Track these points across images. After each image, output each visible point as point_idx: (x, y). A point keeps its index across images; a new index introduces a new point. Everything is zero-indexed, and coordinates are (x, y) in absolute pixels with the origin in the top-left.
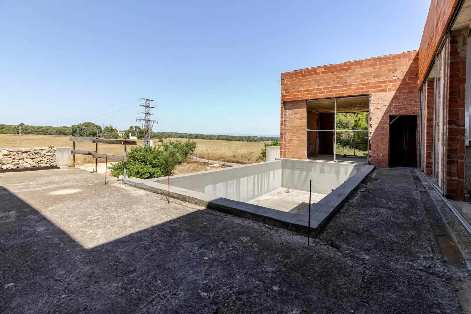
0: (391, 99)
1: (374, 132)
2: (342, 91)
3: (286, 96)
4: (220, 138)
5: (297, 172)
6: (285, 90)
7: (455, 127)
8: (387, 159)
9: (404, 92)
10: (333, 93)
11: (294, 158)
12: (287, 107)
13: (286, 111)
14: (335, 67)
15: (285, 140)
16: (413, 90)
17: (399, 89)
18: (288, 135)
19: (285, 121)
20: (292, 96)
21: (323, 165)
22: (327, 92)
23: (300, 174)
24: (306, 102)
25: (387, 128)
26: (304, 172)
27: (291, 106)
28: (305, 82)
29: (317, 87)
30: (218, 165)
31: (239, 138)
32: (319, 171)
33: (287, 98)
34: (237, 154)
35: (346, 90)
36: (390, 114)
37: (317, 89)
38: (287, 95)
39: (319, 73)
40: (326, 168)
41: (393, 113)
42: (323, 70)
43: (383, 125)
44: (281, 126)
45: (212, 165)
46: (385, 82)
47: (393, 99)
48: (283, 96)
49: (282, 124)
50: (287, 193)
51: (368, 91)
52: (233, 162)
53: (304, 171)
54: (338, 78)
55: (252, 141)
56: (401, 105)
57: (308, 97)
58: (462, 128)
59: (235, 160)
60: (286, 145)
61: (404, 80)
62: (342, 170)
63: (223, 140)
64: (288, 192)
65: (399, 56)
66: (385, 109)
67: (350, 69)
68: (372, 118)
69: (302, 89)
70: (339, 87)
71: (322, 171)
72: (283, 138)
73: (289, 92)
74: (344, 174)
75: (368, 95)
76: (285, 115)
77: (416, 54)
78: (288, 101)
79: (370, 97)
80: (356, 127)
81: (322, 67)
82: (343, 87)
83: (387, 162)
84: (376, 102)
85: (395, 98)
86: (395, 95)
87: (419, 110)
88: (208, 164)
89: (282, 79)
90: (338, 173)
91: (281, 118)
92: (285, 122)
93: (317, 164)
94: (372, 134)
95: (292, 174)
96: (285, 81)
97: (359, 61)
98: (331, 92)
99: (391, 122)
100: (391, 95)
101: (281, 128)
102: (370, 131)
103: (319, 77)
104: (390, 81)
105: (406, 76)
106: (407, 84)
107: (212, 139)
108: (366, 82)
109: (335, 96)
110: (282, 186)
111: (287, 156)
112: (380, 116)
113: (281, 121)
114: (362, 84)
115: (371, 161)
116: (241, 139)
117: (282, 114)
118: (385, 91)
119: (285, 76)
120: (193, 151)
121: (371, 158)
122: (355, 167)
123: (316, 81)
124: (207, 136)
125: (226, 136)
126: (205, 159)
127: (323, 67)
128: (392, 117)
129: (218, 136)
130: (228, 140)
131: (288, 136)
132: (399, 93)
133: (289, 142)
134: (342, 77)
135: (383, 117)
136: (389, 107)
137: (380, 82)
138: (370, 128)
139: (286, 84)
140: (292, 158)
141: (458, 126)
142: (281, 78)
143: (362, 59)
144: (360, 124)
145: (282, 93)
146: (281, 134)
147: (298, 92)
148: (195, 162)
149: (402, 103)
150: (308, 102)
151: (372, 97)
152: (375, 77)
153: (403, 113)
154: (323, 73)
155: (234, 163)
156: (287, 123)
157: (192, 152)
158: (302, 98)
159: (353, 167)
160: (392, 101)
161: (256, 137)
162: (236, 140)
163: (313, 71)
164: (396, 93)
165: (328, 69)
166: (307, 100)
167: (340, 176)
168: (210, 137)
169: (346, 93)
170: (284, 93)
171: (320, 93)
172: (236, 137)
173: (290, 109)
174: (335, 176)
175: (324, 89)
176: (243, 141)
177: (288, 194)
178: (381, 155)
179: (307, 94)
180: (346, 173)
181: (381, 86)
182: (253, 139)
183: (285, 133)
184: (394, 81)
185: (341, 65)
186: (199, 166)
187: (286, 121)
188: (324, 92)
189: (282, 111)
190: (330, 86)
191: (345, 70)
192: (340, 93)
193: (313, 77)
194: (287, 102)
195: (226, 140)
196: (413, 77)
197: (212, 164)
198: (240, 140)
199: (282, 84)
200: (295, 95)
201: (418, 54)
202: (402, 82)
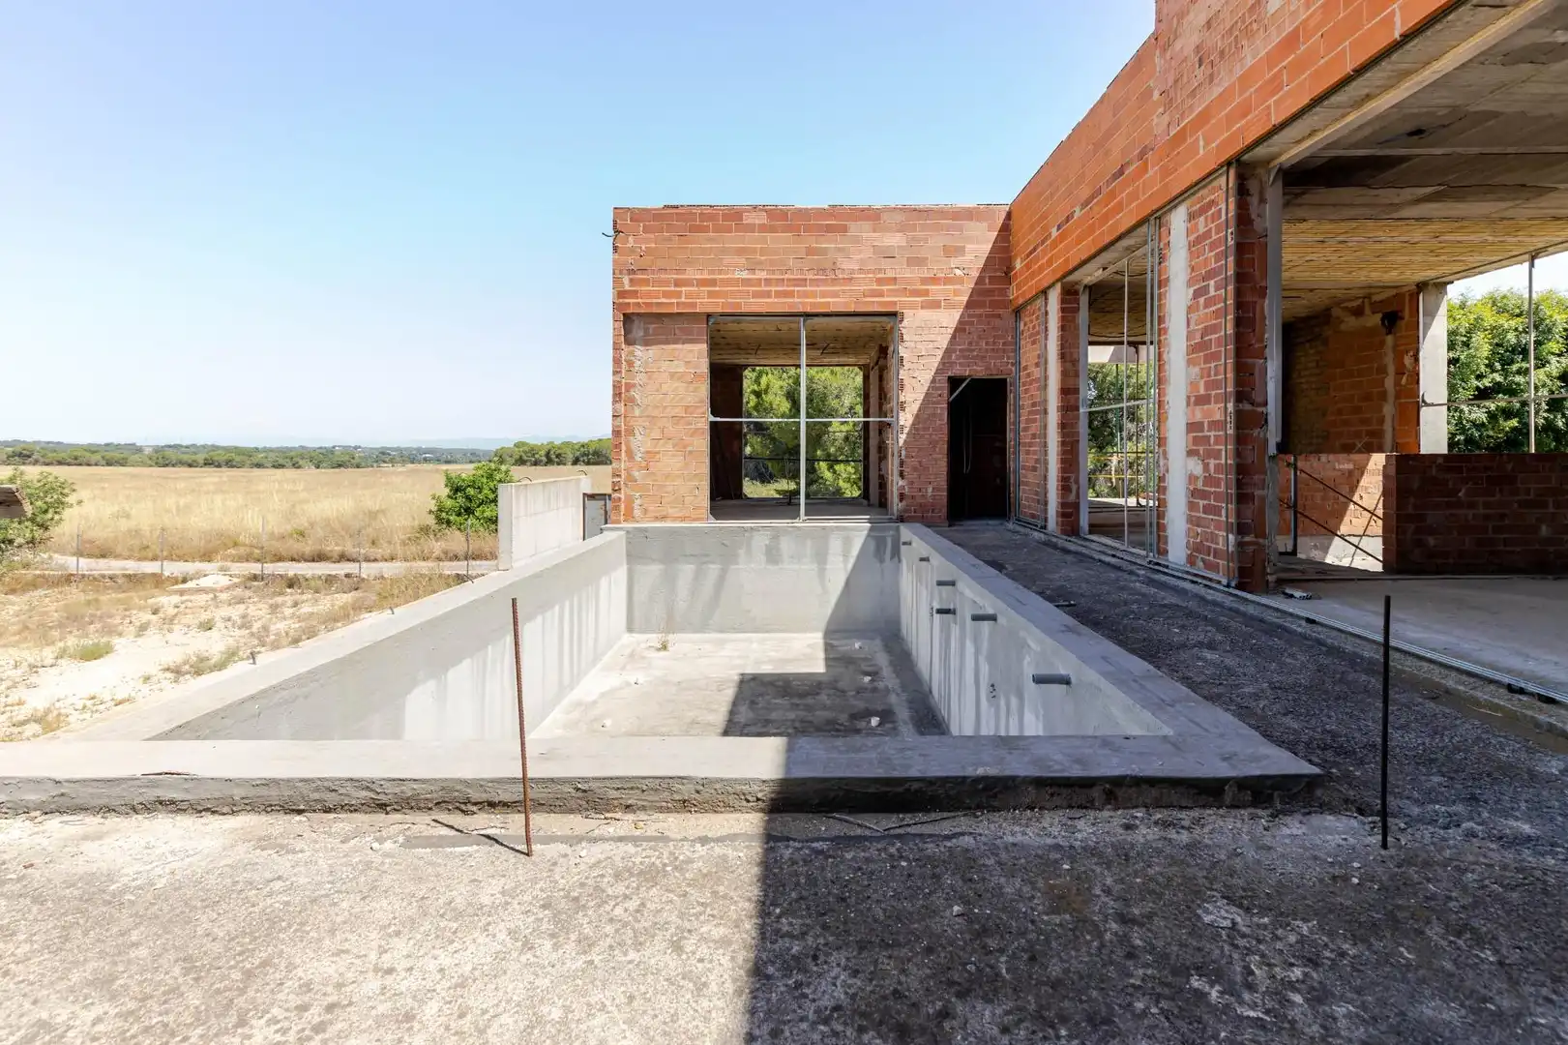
0: (951, 331)
1: (913, 424)
2: (824, 294)
3: (634, 294)
4: (167, 458)
5: (687, 570)
6: (628, 271)
7: (1247, 407)
8: (945, 500)
9: (980, 316)
10: (796, 300)
11: (664, 518)
12: (638, 332)
13: (631, 348)
14: (803, 214)
15: (630, 455)
16: (1001, 311)
17: (969, 305)
18: (640, 438)
19: (629, 387)
20: (656, 296)
21: (776, 535)
22: (779, 294)
23: (698, 576)
24: (708, 321)
25: (942, 411)
26: (712, 566)
27: (651, 331)
28: (704, 251)
29: (745, 275)
30: (224, 581)
31: (271, 454)
32: (763, 558)
33: (640, 300)
34: (302, 522)
35: (835, 295)
36: (950, 374)
37: (746, 282)
38: (636, 292)
39: (751, 228)
40: (786, 545)
41: (957, 371)
42: (761, 219)
43: (934, 403)
44: (615, 402)
45: (190, 585)
46: (935, 280)
47: (957, 330)
48: (621, 294)
49: (617, 395)
50: (659, 650)
51: (895, 303)
52: (293, 560)
53: (713, 563)
54: (810, 251)
55: (340, 466)
56: (974, 350)
57: (716, 305)
58: (1260, 409)
59: (308, 548)
60: (636, 474)
61: (980, 281)
62: (835, 544)
63: (190, 466)
64: (664, 647)
65: (970, 214)
66: (939, 358)
67: (844, 229)
68: (905, 382)
69: (692, 274)
70: (815, 282)
71: (773, 555)
72: (623, 447)
73: (646, 282)
74: (841, 559)
75: (894, 314)
76: (630, 364)
77: (1003, 215)
78: (638, 314)
79: (902, 321)
80: (758, 411)
81: (760, 210)
82: (824, 282)
83: (945, 510)
84: (917, 338)
85: (960, 329)
86: (960, 322)
87: (1013, 364)
88: (158, 581)
89: (617, 232)
90: (821, 558)
91: (615, 373)
92: (627, 391)
93: (755, 533)
94: (906, 430)
95: (669, 579)
96: (631, 239)
97: (869, 209)
98: (790, 294)
99: (951, 394)
100: (950, 318)
101: (614, 410)
102: (901, 423)
103: (752, 240)
104: (947, 281)
105: (983, 270)
106: (990, 292)
107: (122, 463)
108: (890, 274)
109: (801, 310)
110: (630, 629)
111: (637, 512)
112: (926, 377)
113: (616, 386)
114: (879, 281)
115: (905, 511)
116: (287, 459)
117: (617, 361)
118: (935, 305)
119: (626, 222)
120: (44, 527)
121: (904, 503)
122: (873, 534)
123: (740, 252)
124: (92, 449)
125: (204, 447)
126: (117, 557)
127: (764, 208)
128: (954, 382)
129: (158, 450)
130: (219, 466)
131: (640, 443)
132: (969, 316)
133: (644, 464)
134: (824, 252)
135: (933, 381)
136: (948, 352)
137: (925, 281)
138: (901, 414)
139: (632, 250)
140: (656, 519)
141: (1252, 404)
142: (615, 226)
143: (877, 204)
144: (771, 404)
145: (617, 281)
146: (616, 433)
147: (677, 283)
148: (68, 579)
149: (977, 344)
150: (712, 321)
151: (905, 323)
152: (913, 262)
153: (979, 371)
154: (763, 228)
155: (299, 561)
156: (635, 393)
157: (38, 533)
158: (694, 305)
159: (866, 532)
160: (954, 337)
161: (356, 448)
162: (259, 466)
163: (731, 218)
164: (962, 316)
165: (782, 219)
166: (709, 316)
167: (828, 567)
168: (114, 456)
169: (837, 304)
170: (626, 280)
171: (756, 295)
172: (257, 449)
173: (647, 343)
174: (815, 566)
175: (768, 282)
176: (296, 466)
177: (663, 653)
178: (930, 490)
179: (711, 294)
180: (846, 556)
181: (926, 293)
182: (347, 458)
183: (630, 432)
184: (959, 280)
185: (820, 213)
186: (103, 598)
187: (634, 385)
188: (768, 294)
189: (616, 348)
190: (786, 276)
191: (829, 229)
192: (819, 300)
193: (733, 240)
194: (635, 318)
195: (208, 463)
196: (998, 274)
197: (184, 581)
198: (281, 461)
199: (615, 249)
200: (666, 294)
201: (1009, 215)
202: (976, 284)
